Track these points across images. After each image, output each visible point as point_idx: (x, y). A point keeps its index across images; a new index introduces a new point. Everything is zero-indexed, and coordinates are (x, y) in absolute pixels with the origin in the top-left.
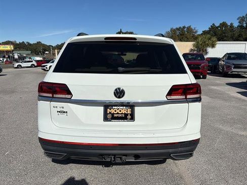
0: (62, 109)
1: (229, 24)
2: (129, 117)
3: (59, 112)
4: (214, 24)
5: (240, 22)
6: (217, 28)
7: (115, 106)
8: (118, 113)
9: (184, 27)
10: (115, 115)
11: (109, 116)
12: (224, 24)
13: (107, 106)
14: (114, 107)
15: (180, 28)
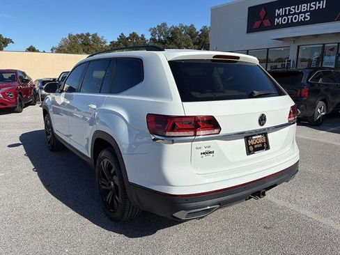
0: (207, 149)
1: (140, 36)
2: (265, 145)
3: (204, 153)
4: (122, 34)
5: (152, 35)
6: (127, 39)
7: (254, 135)
8: (257, 144)
9: (88, 35)
10: (256, 146)
11: (251, 148)
12: (134, 36)
13: (248, 137)
14: (254, 137)
15: (82, 34)
